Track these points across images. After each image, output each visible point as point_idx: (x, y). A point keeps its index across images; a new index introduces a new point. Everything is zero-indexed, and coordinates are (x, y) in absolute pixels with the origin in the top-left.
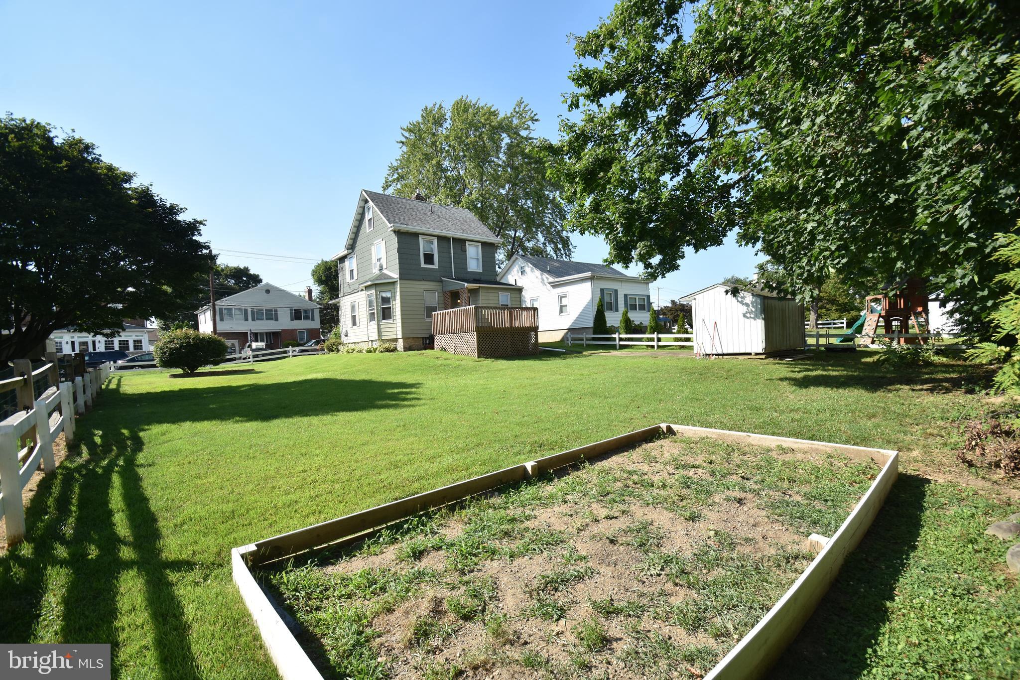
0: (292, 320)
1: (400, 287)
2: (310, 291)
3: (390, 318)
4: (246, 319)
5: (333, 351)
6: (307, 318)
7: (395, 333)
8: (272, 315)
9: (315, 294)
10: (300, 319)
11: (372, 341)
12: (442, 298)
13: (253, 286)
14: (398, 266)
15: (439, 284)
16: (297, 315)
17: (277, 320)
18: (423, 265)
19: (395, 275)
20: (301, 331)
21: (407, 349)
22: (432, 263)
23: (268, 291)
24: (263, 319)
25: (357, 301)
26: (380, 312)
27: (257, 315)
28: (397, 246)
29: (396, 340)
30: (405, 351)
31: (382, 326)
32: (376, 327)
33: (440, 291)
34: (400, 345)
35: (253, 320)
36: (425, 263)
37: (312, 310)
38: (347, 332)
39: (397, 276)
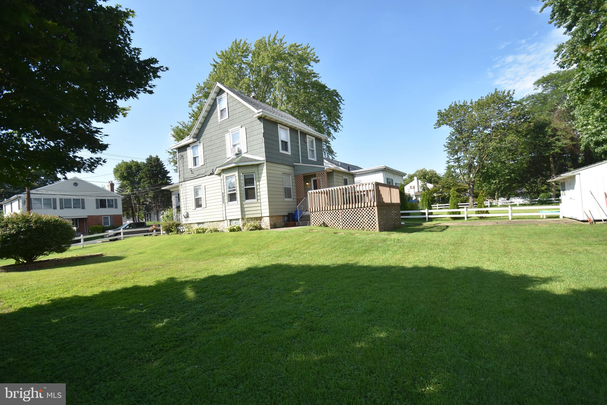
0: (97, 208)
1: (267, 169)
2: (112, 185)
3: (254, 198)
4: (55, 208)
5: (171, 231)
6: (111, 206)
7: (260, 212)
8: (79, 203)
9: (116, 187)
10: (105, 207)
11: (231, 220)
12: (294, 181)
13: (50, 184)
14: (263, 150)
15: (292, 168)
16: (102, 204)
17: (83, 208)
18: (281, 151)
19: (262, 158)
20: (106, 217)
21: (274, 226)
22: (286, 150)
23: (76, 184)
24: (71, 207)
25: (203, 185)
26: (244, 192)
27: (66, 204)
28: (262, 131)
29: (260, 218)
30: (271, 228)
31: (245, 206)
32: (239, 206)
33: (293, 175)
34: (266, 222)
35: (61, 208)
36: (283, 149)
37: (116, 200)
38: (188, 213)
39: (264, 158)
